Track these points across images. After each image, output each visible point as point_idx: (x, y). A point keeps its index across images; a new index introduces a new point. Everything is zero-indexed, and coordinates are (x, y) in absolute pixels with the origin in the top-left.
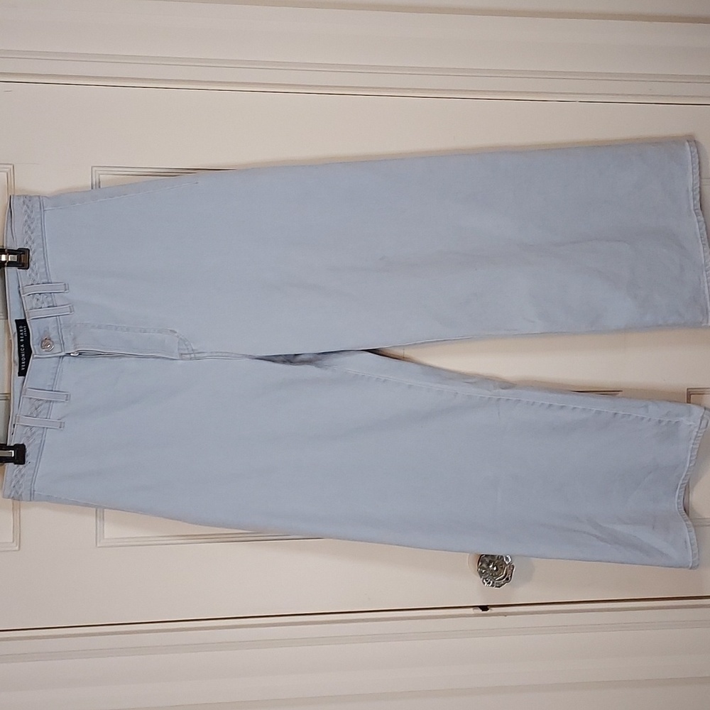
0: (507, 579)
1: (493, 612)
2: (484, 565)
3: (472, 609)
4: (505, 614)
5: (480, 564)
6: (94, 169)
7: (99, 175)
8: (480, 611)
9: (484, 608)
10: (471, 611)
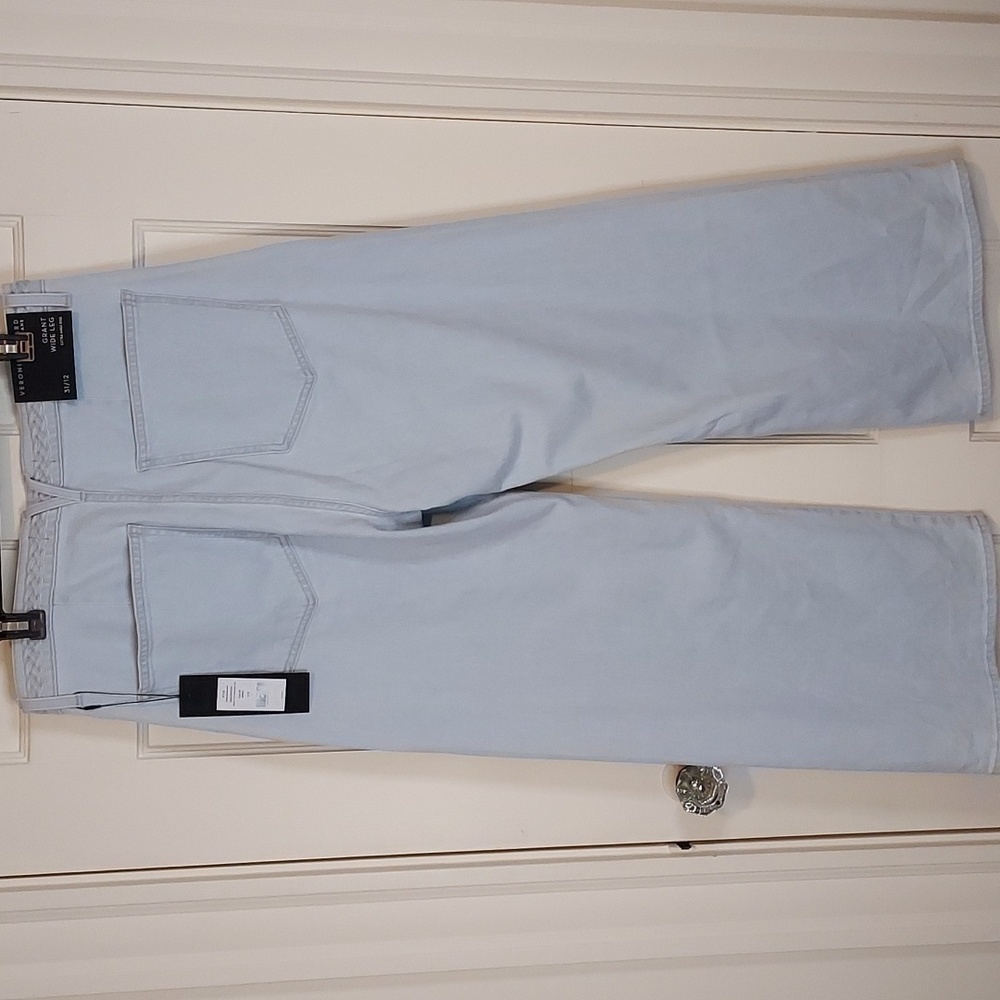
0: (718, 803)
1: (696, 850)
2: (685, 784)
3: (667, 847)
4: (715, 854)
5: (679, 782)
6: (137, 223)
7: (143, 231)
8: (678, 849)
9: (685, 845)
10: (666, 849)
